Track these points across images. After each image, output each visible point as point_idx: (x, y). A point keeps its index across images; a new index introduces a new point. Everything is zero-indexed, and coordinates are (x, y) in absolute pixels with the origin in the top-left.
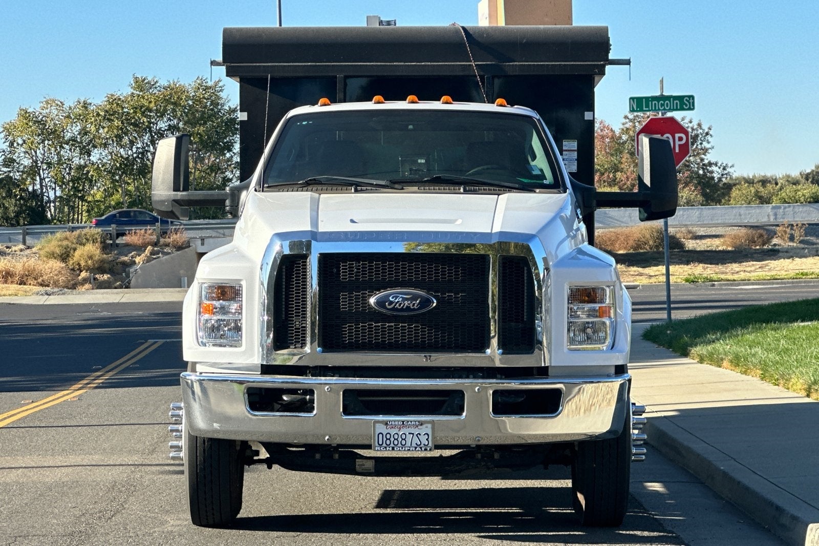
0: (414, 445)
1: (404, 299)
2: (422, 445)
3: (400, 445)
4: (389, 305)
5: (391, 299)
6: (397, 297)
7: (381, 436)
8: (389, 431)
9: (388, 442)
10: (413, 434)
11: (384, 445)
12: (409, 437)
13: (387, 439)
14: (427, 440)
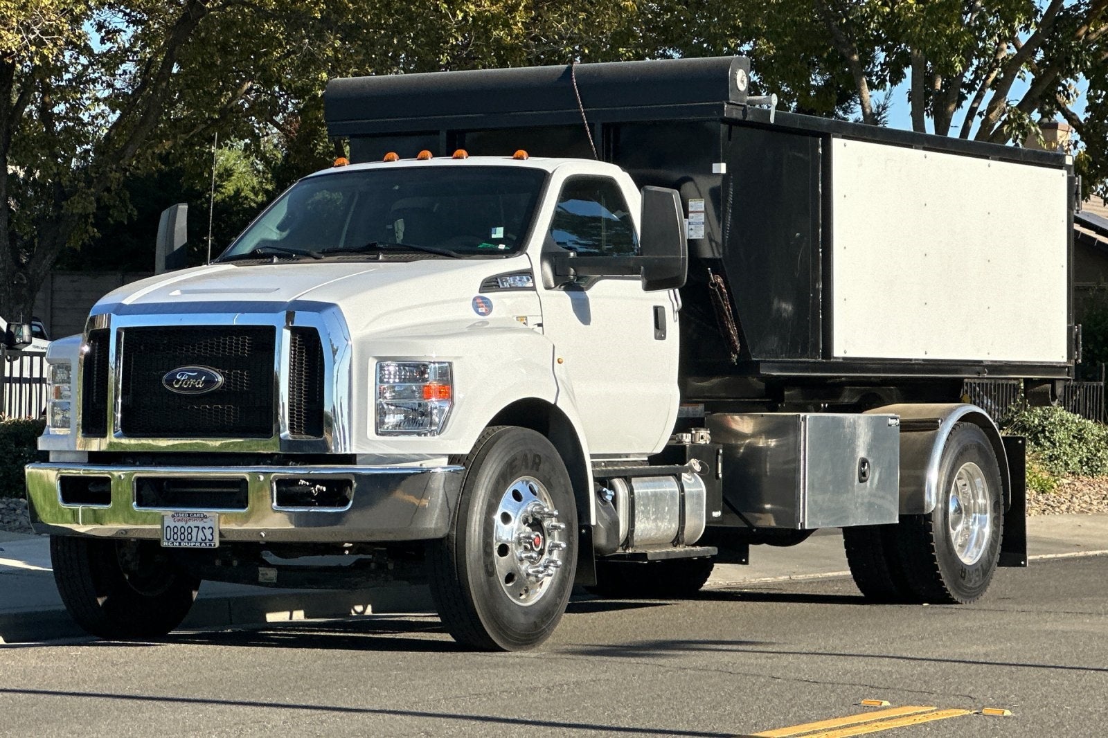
0: (199, 540)
1: (190, 377)
2: (207, 541)
3: (186, 540)
4: (176, 384)
5: (178, 377)
6: (183, 375)
7: (169, 529)
8: (176, 524)
9: (175, 537)
10: (198, 527)
11: (172, 539)
12: (195, 530)
13: (175, 533)
14: (212, 534)
